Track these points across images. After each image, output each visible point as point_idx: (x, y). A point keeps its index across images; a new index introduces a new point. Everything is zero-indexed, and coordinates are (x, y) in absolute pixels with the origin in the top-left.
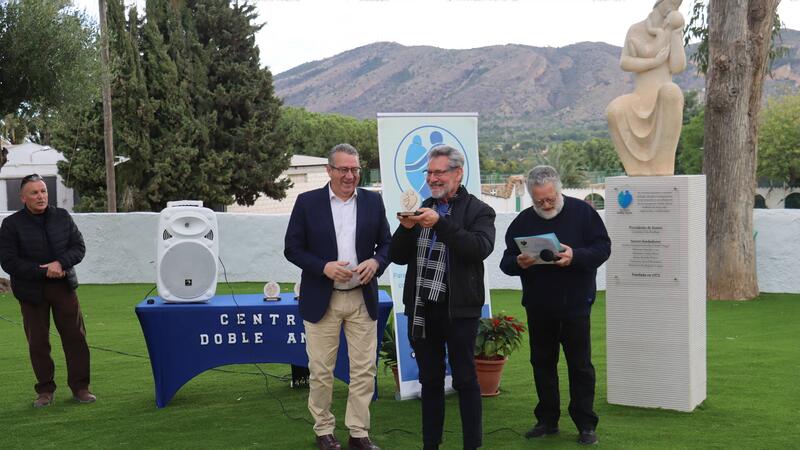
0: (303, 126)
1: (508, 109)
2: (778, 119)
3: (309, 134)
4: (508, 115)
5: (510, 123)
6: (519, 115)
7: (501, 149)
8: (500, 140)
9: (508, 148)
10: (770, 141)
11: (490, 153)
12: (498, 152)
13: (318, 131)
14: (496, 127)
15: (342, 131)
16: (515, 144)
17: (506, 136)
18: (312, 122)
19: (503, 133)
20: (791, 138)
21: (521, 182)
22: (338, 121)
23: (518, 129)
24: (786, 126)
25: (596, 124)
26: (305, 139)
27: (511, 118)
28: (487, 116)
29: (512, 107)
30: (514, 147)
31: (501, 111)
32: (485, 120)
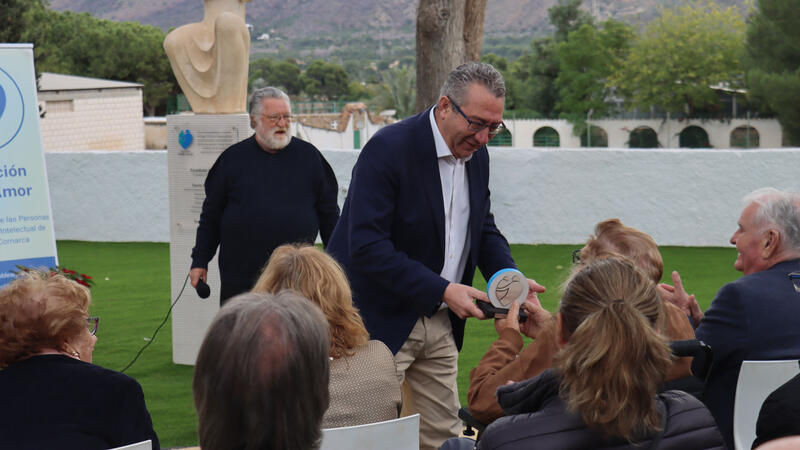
0: (87, 35)
1: (384, 17)
2: (671, 35)
3: (97, 46)
4: (385, 25)
5: (387, 35)
6: (399, 24)
7: (375, 68)
8: (372, 58)
9: (384, 66)
10: (662, 63)
11: (361, 73)
12: (371, 71)
13: (109, 42)
14: (369, 40)
15: (141, 44)
16: (393, 61)
17: (382, 51)
18: (101, 32)
19: (377, 48)
20: (685, 59)
21: (360, 111)
22: (134, 31)
23: (397, 42)
24: (681, 44)
25: (495, 36)
26: (92, 53)
27: (388, 29)
28: (357, 26)
29: (390, 15)
30: (391, 66)
31: (376, 19)
32: (356, 31)
